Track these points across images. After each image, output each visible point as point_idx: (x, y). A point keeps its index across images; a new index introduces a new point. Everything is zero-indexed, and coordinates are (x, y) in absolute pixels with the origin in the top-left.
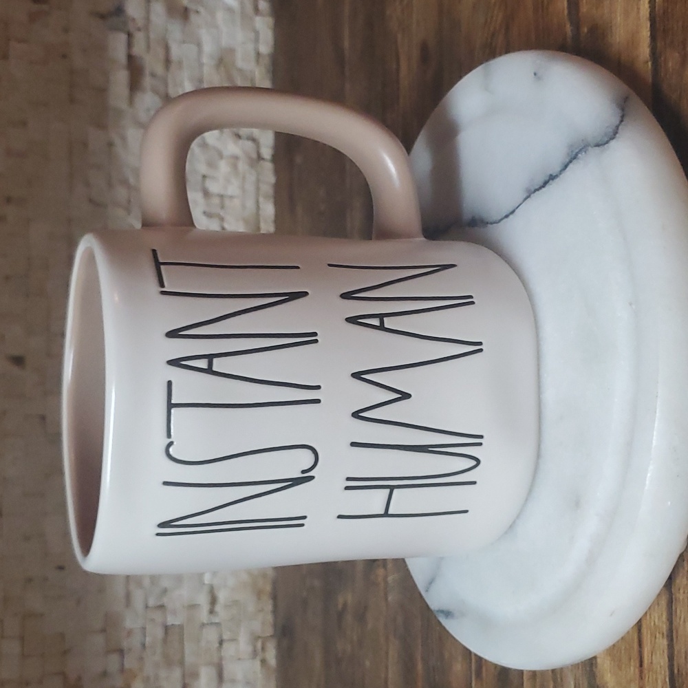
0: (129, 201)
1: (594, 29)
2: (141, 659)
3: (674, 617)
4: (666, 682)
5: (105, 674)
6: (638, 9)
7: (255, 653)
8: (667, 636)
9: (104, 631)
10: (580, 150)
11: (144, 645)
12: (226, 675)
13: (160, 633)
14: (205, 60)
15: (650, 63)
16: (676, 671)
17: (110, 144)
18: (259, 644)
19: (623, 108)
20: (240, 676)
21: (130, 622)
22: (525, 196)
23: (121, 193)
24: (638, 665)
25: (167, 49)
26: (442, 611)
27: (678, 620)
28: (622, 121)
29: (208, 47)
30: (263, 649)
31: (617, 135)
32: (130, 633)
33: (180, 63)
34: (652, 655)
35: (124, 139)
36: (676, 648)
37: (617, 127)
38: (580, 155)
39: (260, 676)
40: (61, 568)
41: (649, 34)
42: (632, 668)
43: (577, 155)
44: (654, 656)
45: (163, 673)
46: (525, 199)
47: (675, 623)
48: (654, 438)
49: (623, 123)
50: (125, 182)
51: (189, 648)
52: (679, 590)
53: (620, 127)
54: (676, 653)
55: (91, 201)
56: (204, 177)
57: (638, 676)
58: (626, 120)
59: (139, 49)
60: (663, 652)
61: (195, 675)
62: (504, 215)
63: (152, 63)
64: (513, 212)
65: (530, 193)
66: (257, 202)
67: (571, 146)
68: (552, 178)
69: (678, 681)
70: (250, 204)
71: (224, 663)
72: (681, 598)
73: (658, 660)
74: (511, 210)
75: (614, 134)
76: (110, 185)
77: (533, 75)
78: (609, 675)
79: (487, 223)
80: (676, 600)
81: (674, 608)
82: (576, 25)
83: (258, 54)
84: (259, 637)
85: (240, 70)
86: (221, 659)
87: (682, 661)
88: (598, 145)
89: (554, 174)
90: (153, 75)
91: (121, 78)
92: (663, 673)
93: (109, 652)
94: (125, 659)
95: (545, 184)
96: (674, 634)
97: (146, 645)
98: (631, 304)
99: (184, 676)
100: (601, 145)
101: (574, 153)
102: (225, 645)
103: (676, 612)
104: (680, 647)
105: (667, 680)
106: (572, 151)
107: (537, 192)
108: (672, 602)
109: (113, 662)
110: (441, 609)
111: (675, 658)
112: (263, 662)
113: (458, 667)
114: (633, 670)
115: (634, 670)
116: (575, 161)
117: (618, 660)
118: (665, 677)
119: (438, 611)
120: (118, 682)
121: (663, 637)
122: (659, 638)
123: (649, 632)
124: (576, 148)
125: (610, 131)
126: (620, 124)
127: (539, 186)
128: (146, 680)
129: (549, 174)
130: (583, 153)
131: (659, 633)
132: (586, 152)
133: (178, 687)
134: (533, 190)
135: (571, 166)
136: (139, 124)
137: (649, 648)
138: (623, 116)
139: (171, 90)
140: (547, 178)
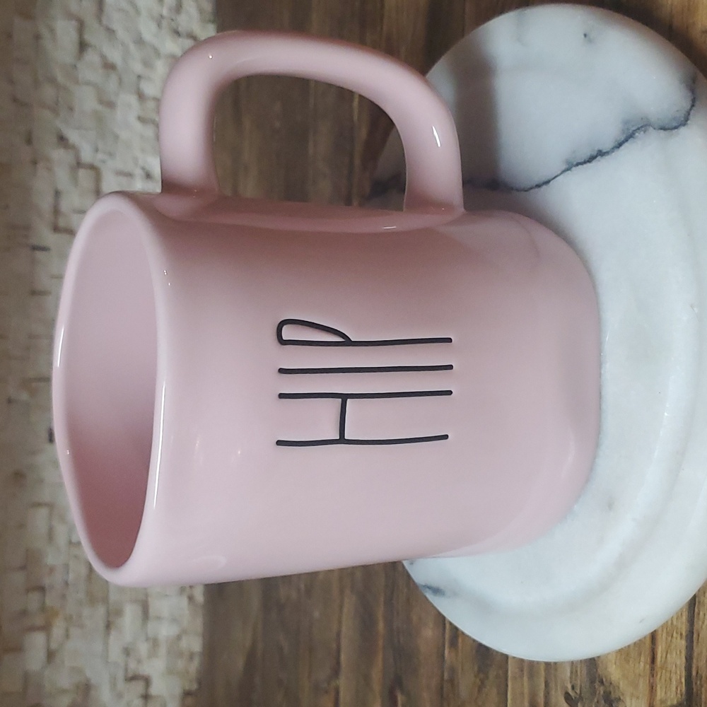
0: (57, 103)
2: (63, 597)
3: (696, 620)
4: (682, 683)
7: (182, 590)
8: (687, 636)
9: (23, 568)
10: (638, 129)
11: (67, 584)
12: (152, 611)
13: (83, 570)
16: (694, 673)
17: (38, 37)
19: (693, 87)
20: (166, 614)
21: (50, 560)
22: (564, 167)
23: (48, 92)
24: (649, 660)
26: (430, 588)
27: (700, 623)
28: (693, 106)
31: (689, 122)
32: (52, 570)
34: (667, 655)
35: (52, 31)
36: (696, 651)
37: (689, 113)
38: (637, 134)
39: (187, 612)
43: (634, 133)
44: (668, 655)
45: (86, 612)
46: (564, 171)
47: (696, 626)
49: (694, 108)
50: (52, 81)
53: (691, 114)
54: (695, 654)
55: (15, 100)
56: (139, 77)
57: (648, 671)
58: (697, 103)
60: (680, 652)
61: (119, 613)
62: (537, 183)
64: (547, 182)
65: (570, 166)
67: (626, 122)
68: (601, 154)
69: (696, 683)
71: (150, 599)
73: (676, 661)
74: (544, 179)
75: (684, 121)
76: (37, 84)
77: (583, 36)
78: (614, 666)
79: (512, 189)
80: (699, 602)
81: (696, 610)
86: (147, 595)
87: (702, 663)
88: (664, 129)
89: (604, 151)
92: (678, 672)
93: (28, 591)
94: (46, 597)
95: (591, 159)
96: (695, 636)
97: (69, 583)
98: (692, 306)
99: (108, 613)
100: (669, 129)
101: (631, 131)
103: (699, 614)
104: (700, 650)
105: (683, 680)
106: (628, 129)
107: (580, 166)
108: (695, 604)
109: (33, 601)
110: (429, 584)
111: (694, 661)
112: (191, 598)
113: (429, 632)
114: (643, 665)
115: (645, 667)
116: (631, 141)
117: (625, 654)
118: (681, 678)
119: (424, 586)
120: (39, 621)
121: (681, 638)
122: (676, 638)
123: (665, 630)
124: (633, 126)
125: (681, 115)
126: (691, 110)
127: (583, 161)
128: (69, 619)
129: (596, 149)
130: (642, 133)
131: (677, 633)
132: (645, 132)
133: (102, 625)
134: (575, 163)
135: (626, 144)
136: (70, 16)
137: (664, 646)
138: (694, 100)
140: (594, 153)
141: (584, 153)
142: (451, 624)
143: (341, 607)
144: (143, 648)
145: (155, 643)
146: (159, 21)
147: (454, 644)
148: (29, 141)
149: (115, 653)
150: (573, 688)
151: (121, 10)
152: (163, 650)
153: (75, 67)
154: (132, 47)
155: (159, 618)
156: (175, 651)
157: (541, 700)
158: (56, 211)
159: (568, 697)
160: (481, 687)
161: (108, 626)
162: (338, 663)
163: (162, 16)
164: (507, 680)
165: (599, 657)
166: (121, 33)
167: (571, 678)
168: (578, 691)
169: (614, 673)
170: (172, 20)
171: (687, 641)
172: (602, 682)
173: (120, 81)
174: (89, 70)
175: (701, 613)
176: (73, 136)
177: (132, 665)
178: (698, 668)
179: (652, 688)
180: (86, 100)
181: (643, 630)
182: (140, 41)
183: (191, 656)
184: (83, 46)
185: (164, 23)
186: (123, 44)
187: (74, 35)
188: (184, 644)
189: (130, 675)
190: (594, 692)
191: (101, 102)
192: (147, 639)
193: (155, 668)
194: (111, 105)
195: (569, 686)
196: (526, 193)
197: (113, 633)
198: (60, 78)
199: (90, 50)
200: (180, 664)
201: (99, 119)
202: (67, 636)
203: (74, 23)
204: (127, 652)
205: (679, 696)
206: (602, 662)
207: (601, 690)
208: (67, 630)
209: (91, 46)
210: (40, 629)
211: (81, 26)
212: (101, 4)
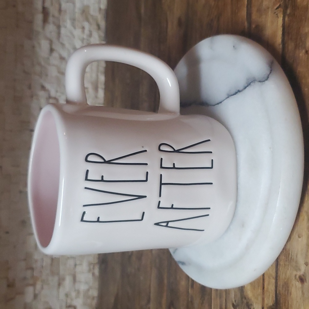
0: (41, 73)
1: (257, 26)
2: (41, 272)
3: (278, 271)
6: (278, 22)
7: (89, 271)
8: (275, 278)
9: (25, 260)
10: (252, 82)
11: (43, 267)
12: (77, 279)
13: (49, 261)
14: (77, 10)
15: (281, 45)
16: (278, 292)
17: (33, 47)
18: (92, 267)
19: (271, 66)
20: (83, 280)
21: (36, 257)
22: (227, 97)
23: (37, 69)
24: (262, 289)
25: (60, 5)
26: (181, 262)
27: (280, 272)
29: (78, 5)
30: (93, 268)
31: (269, 79)
32: (36, 261)
33: (65, 11)
34: (268, 286)
35: (40, 44)
36: (279, 283)
38: (251, 84)
39: (92, 280)
40: (7, 233)
41: (281, 33)
45: (50, 278)
46: (227, 98)
47: (278, 274)
48: (278, 203)
49: (271, 74)
50: (39, 64)
51: (61, 268)
53: (270, 76)
54: (278, 286)
55: (24, 72)
57: (262, 293)
58: (272, 72)
59: (47, 4)
60: (273, 284)
61: (64, 279)
62: (216, 103)
63: (53, 11)
64: (221, 102)
65: (229, 96)
66: (97, 76)
67: (248, 79)
69: (279, 296)
70: (94, 76)
71: (76, 274)
72: (282, 264)
73: (270, 287)
74: (220, 101)
75: (267, 78)
76: (33, 65)
77: (233, 47)
79: (209, 105)
81: (278, 267)
82: (250, 23)
83: (100, 9)
84: (92, 263)
85: (92, 16)
86: (75, 272)
87: (281, 288)
88: (260, 81)
89: (240, 90)
90: (53, 16)
91: (39, 17)
92: (272, 292)
93: (27, 269)
94: (34, 272)
95: (236, 93)
96: (278, 278)
98: (270, 148)
99: (59, 279)
102: (77, 267)
103: (279, 269)
105: (274, 296)
106: (248, 82)
107: (232, 96)
108: (278, 265)
109: (29, 273)
111: (278, 287)
112: (93, 274)
113: (183, 283)
114: (260, 291)
116: (249, 86)
118: (273, 294)
119: (178, 262)
120: (31, 282)
121: (273, 279)
124: (250, 81)
125: (266, 76)
127: (233, 94)
128: (43, 281)
129: (238, 89)
131: (272, 277)
132: (254, 83)
133: (56, 284)
135: (248, 88)
136: (47, 38)
137: (267, 282)
138: (271, 71)
139: (61, 24)
140: (237, 91)
141: (233, 91)
142: (191, 279)
143: (151, 274)
144: (73, 294)
145: (78, 292)
146: (82, 40)
147: (192, 286)
148: (30, 87)
149: (62, 296)
150: (235, 301)
151: (68, 36)
152: (82, 295)
153: (48, 59)
154: (72, 51)
156: (86, 296)
157: (224, 307)
159: (233, 305)
160: (202, 303)
161: (59, 285)
162: (150, 297)
164: (211, 300)
166: (67, 45)
167: (234, 298)
168: (237, 302)
169: (249, 293)
170: (88, 40)
171: (275, 280)
172: (245, 298)
174: (54, 60)
176: (48, 86)
177: (69, 301)
178: (279, 290)
179: (263, 299)
180: (53, 72)
182: (75, 49)
183: (93, 298)
184: (52, 50)
185: (85, 41)
186: (68, 50)
187: (48, 46)
188: (90, 293)
189: (68, 305)
190: (242, 302)
191: (59, 72)
192: (75, 290)
193: (78, 303)
194: (63, 74)
195: (234, 301)
196: (213, 107)
197: (61, 289)
198: (43, 63)
199: (55, 52)
200: (89, 301)
201: (58, 80)
202: (42, 288)
203: (48, 41)
204: (67, 295)
205: (273, 302)
207: (245, 301)
208: (42, 285)
209: (55, 50)
210: (31, 285)
211: (51, 43)
212: (59, 34)
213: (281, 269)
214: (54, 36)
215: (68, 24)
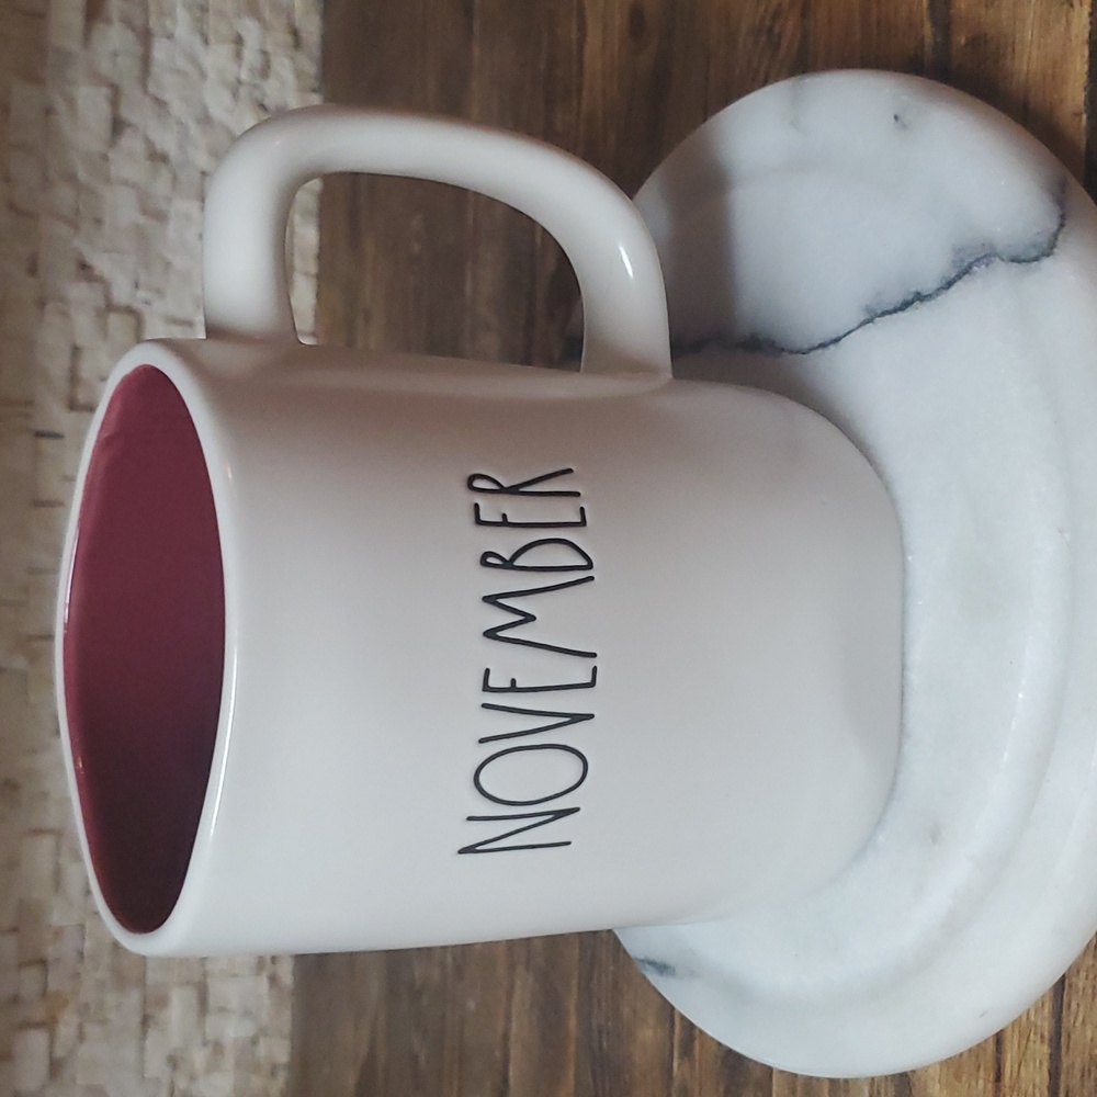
0: (77, 212)
2: (77, 975)
5: (15, 1000)
7: (259, 968)
8: (1050, 1040)
9: (14, 930)
10: (978, 260)
11: (81, 954)
12: (212, 1001)
17: (48, 111)
19: (1060, 197)
20: (234, 1003)
21: (57, 917)
22: (862, 319)
23: (64, 195)
24: (992, 1077)
26: (652, 963)
28: (1062, 226)
31: (1056, 250)
32: (58, 933)
34: (1019, 1068)
35: (71, 102)
36: (1065, 1062)
37: (1055, 236)
38: (975, 268)
39: (267, 1002)
42: (981, 1082)
43: (970, 266)
44: (1022, 1068)
45: (111, 999)
46: (863, 324)
47: (1065, 1024)
49: (1065, 230)
50: (71, 178)
52: (1078, 972)
53: (1060, 237)
54: (1065, 1066)
55: (12, 206)
56: (204, 173)
57: (990, 1093)
58: (1068, 223)
61: (163, 1001)
62: (820, 342)
64: (836, 340)
65: (872, 316)
67: (958, 251)
68: (920, 297)
71: (209, 980)
72: (1081, 985)
74: (834, 336)
75: (1048, 250)
76: (46, 182)
77: (893, 118)
78: (938, 1086)
79: (783, 349)
80: (1070, 986)
86: (205, 975)
87: (1075, 1081)
88: (1016, 260)
89: (925, 293)
93: (24, 964)
94: (49, 977)
95: (904, 306)
96: (1063, 1040)
97: (85, 955)
98: (1061, 531)
99: (145, 1002)
100: (1024, 261)
101: (966, 264)
103: (1069, 1005)
104: (1073, 1060)
106: (962, 261)
107: (887, 317)
108: (1063, 989)
109: (30, 980)
110: (652, 957)
111: (1063, 1076)
112: (273, 979)
113: (648, 1034)
114: (983, 1084)
115: (985, 1087)
116: (966, 278)
117: (955, 1066)
119: (643, 961)
120: (39, 1013)
121: (1042, 1042)
122: (1035, 1042)
123: (1017, 1031)
124: (969, 256)
125: (1044, 240)
126: (1059, 230)
127: (892, 307)
128: (84, 1010)
129: (913, 290)
130: (983, 266)
131: (1035, 1034)
132: (987, 265)
133: (135, 1020)
134: (879, 312)
135: (959, 284)
136: (97, 78)
137: (1015, 1054)
138: (1063, 217)
139: (153, 23)
140: (910, 297)
141: (896, 298)
142: (683, 1018)
143: (510, 994)
144: (199, 1057)
145: (217, 1048)
146: (235, 87)
147: (687, 1050)
148: (33, 270)
149: (156, 1065)
151: (178, 71)
152: (229, 1061)
153: (105, 157)
154: (194, 129)
155: (223, 1010)
156: (247, 1062)
158: (74, 378)
161: (145, 1021)
162: (505, 1080)
163: (239, 82)
165: (913, 1072)
166: (177, 107)
170: (255, 87)
171: (1050, 1045)
173: (175, 178)
174: (128, 163)
175: (1074, 1005)
176: (102, 264)
177: (182, 1084)
178: (1067, 1086)
180: (122, 209)
181: (982, 1030)
182: (205, 120)
183: (274, 1070)
184: (118, 126)
185: (243, 91)
186: (180, 123)
187: (104, 109)
188: (262, 1050)
191: (145, 211)
192: (205, 1043)
193: (215, 1088)
194: (160, 216)
196: (805, 356)
197: (152, 1034)
198: (82, 175)
199: (128, 131)
200: (256, 1082)
201: (142, 237)
202: (81, 1038)
203: (105, 91)
204: (174, 1062)
206: (919, 1079)
208: (80, 1028)
209: (130, 125)
210: (39, 1025)
211: (116, 96)
212: (146, 61)
213: (1077, 1005)
214: (126, 71)
215: (182, 24)
